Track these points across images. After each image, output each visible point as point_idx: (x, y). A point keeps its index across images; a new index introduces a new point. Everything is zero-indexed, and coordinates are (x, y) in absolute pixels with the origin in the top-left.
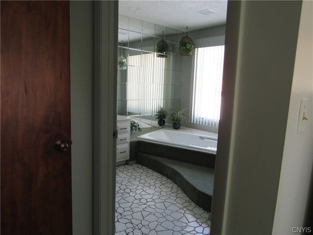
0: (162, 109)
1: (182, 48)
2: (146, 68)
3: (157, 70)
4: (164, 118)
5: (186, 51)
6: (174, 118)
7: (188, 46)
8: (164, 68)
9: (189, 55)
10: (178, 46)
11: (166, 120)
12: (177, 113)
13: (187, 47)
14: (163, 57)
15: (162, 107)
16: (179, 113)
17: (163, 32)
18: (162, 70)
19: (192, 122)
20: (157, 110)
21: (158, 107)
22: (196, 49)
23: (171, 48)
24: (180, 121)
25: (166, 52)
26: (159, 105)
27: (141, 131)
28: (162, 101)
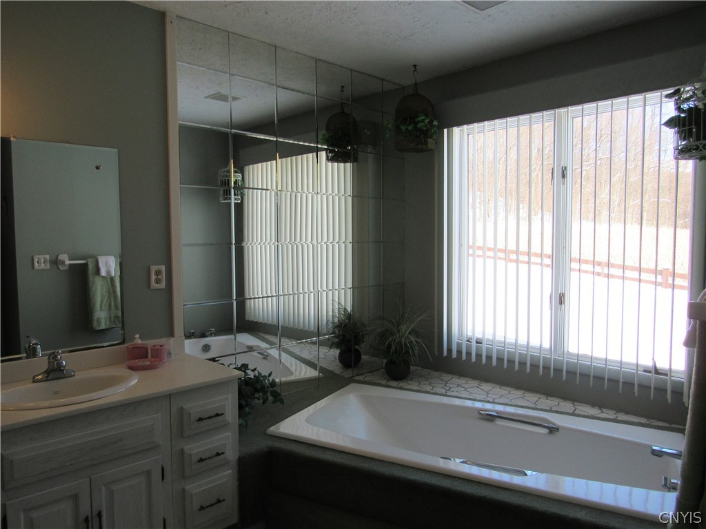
0: (349, 317)
1: (403, 128)
2: (299, 195)
3: (331, 197)
4: (358, 344)
5: (417, 137)
6: (389, 347)
7: (423, 121)
8: (349, 192)
9: (427, 151)
10: (390, 126)
11: (362, 348)
12: (398, 331)
13: (420, 125)
14: (345, 162)
15: (349, 309)
16: (403, 328)
17: (343, 87)
18: (343, 198)
19: (445, 353)
20: (336, 320)
21: (336, 311)
22: (445, 130)
23: (369, 133)
24: (407, 352)
25: (355, 147)
26: (339, 303)
27: (282, 402)
28: (350, 292)
